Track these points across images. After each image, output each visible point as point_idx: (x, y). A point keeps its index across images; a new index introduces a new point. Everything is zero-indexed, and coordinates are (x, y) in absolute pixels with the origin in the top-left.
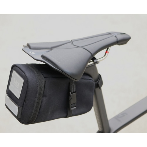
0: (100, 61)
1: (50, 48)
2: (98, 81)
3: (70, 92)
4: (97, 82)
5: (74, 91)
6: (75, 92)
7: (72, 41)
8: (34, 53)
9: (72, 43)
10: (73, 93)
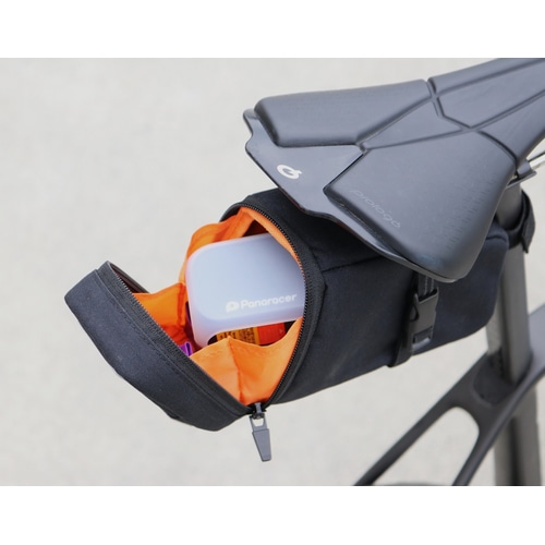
0: (538, 166)
1: (354, 140)
2: (519, 227)
3: (416, 296)
4: (517, 230)
5: (429, 289)
6: (435, 292)
7: (431, 81)
8: (295, 174)
9: (438, 99)
10: (428, 295)
